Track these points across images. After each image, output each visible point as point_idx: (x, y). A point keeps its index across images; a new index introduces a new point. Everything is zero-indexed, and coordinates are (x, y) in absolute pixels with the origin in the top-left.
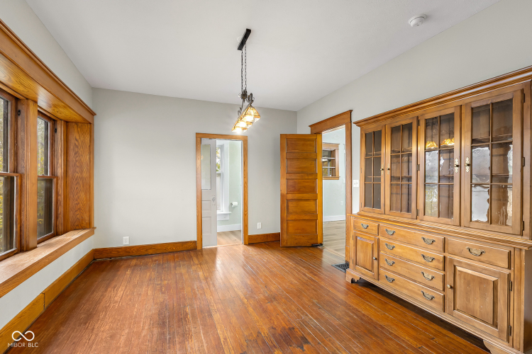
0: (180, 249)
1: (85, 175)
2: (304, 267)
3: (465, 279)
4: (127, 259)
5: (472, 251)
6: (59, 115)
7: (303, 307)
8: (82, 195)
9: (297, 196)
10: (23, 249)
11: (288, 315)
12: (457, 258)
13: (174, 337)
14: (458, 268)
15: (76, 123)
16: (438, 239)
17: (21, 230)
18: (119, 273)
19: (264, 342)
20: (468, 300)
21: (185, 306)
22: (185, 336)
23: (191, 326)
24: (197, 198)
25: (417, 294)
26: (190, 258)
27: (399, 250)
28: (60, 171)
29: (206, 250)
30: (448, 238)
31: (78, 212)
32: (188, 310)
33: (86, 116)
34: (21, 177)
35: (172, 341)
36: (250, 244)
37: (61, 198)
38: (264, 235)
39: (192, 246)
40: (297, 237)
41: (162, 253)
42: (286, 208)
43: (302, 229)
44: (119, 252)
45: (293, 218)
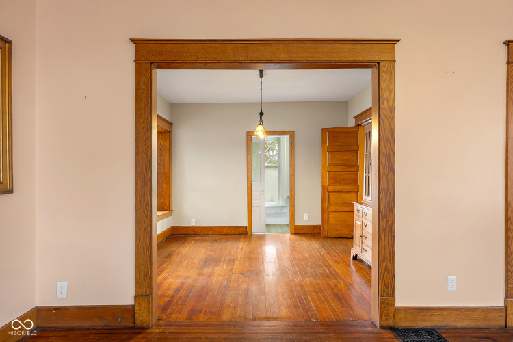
0: (234, 233)
1: (167, 171)
2: (326, 249)
8: (164, 186)
9: (338, 187)
13: (210, 265)
21: (222, 257)
22: (216, 266)
23: (220, 264)
24: (248, 189)
29: (255, 235)
31: (162, 199)
32: (222, 259)
33: (167, 127)
38: (310, 226)
39: (243, 231)
40: (338, 228)
41: (219, 235)
42: (327, 200)
43: (343, 220)
44: (188, 231)
45: (334, 209)
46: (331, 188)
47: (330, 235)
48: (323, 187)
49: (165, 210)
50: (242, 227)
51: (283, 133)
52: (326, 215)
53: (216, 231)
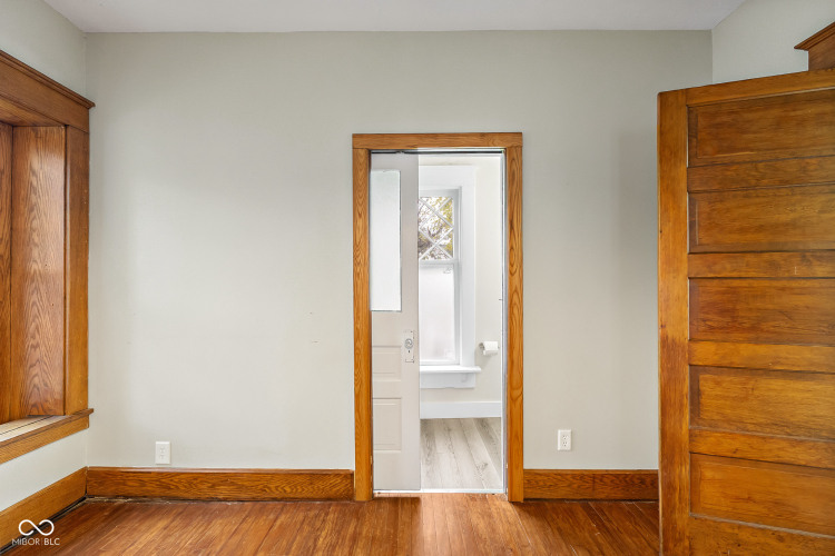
0: (305, 495)
9: (746, 353)
15: (34, 127)
24: (357, 338)
36: (529, 501)
39: (341, 488)
41: (255, 500)
42: (687, 402)
43: (776, 503)
44: (143, 483)
45: (727, 446)
46: (707, 352)
48: (667, 346)
49: (47, 416)
50: (337, 474)
52: (685, 471)
53: (240, 488)
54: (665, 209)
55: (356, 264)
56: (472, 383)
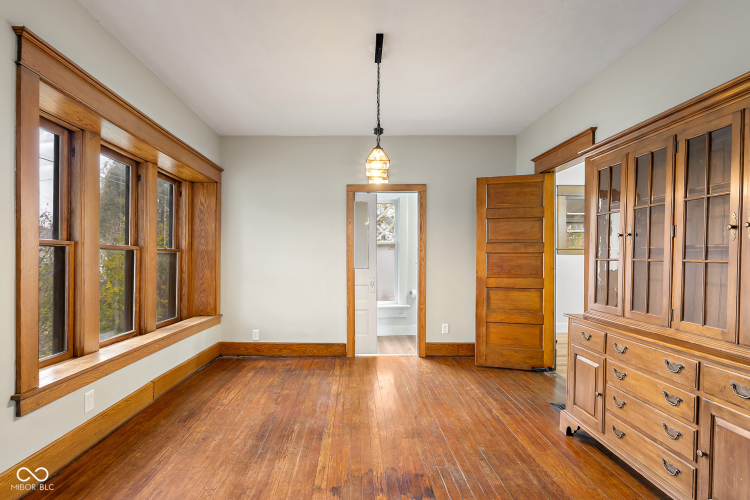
0: (324, 354)
1: (211, 248)
2: (496, 400)
3: (726, 442)
4: (256, 360)
5: (739, 391)
6: (183, 176)
7: (456, 453)
8: (207, 273)
9: (506, 281)
10: (141, 332)
11: (426, 458)
12: (716, 402)
13: (266, 452)
14: (719, 421)
15: (202, 183)
16: (689, 363)
17: (140, 311)
18: (240, 374)
19: (370, 482)
20: (731, 482)
21: (295, 422)
22: (279, 454)
23: (290, 447)
24: (348, 280)
25: (656, 462)
26: (333, 367)
27: (632, 382)
28: (184, 244)
29: (359, 358)
30: (704, 364)
31: (202, 295)
32: (296, 427)
33: (211, 173)
34: (141, 250)
35: (262, 457)
36: (428, 357)
37: (185, 276)
38: (452, 345)
39: (340, 351)
40: (504, 352)
41: (300, 357)
42: (485, 302)
43: (515, 339)
44: (247, 349)
45: (498, 319)
46: (493, 282)
47: (489, 363)
48: (479, 280)
49: (208, 315)
50: (339, 345)
51: (406, 188)
52: (484, 329)
53: (294, 351)
54: (478, 226)
55: (348, 245)
56: (405, 315)
